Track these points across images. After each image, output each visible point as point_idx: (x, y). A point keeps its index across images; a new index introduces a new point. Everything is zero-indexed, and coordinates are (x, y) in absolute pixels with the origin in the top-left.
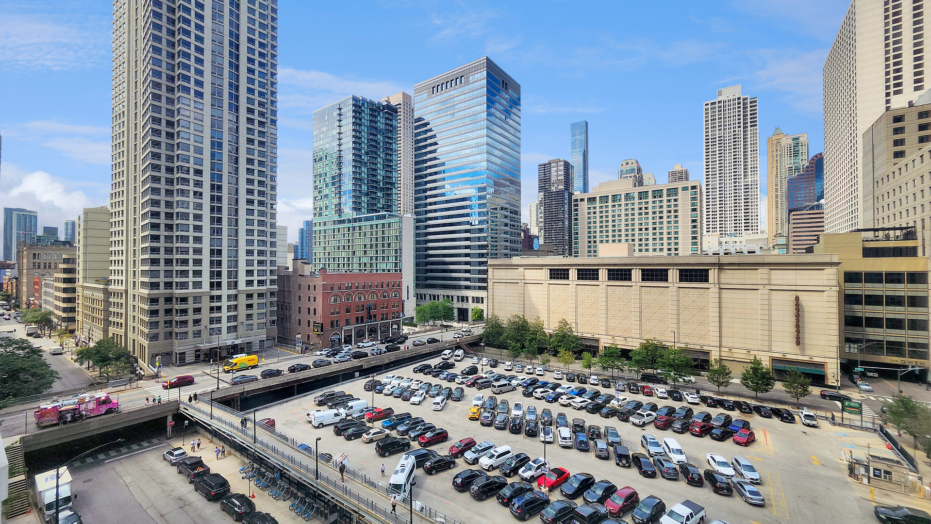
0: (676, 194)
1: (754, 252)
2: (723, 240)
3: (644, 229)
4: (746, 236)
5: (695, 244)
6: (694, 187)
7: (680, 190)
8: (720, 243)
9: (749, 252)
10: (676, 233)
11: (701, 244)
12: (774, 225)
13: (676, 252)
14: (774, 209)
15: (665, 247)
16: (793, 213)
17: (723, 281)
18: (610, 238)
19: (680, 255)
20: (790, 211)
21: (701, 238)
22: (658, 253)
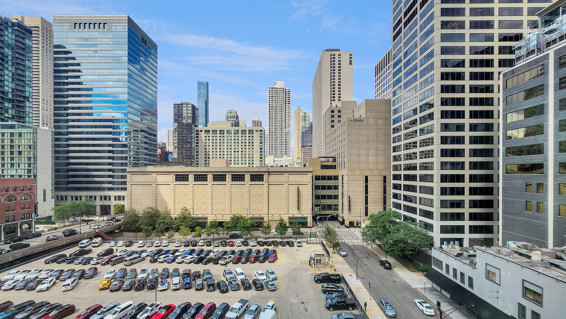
0: (253, 133)
1: (287, 166)
2: (276, 159)
3: (236, 152)
4: (285, 158)
5: (261, 161)
6: (261, 131)
7: (255, 131)
8: (274, 161)
9: (286, 166)
10: (253, 154)
11: (264, 161)
12: (297, 153)
13: (253, 165)
14: (297, 145)
15: (247, 162)
16: (303, 148)
17: (270, 180)
18: (218, 156)
19: (254, 167)
20: (302, 147)
21: (264, 158)
22: (244, 166)
